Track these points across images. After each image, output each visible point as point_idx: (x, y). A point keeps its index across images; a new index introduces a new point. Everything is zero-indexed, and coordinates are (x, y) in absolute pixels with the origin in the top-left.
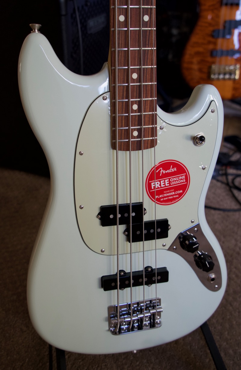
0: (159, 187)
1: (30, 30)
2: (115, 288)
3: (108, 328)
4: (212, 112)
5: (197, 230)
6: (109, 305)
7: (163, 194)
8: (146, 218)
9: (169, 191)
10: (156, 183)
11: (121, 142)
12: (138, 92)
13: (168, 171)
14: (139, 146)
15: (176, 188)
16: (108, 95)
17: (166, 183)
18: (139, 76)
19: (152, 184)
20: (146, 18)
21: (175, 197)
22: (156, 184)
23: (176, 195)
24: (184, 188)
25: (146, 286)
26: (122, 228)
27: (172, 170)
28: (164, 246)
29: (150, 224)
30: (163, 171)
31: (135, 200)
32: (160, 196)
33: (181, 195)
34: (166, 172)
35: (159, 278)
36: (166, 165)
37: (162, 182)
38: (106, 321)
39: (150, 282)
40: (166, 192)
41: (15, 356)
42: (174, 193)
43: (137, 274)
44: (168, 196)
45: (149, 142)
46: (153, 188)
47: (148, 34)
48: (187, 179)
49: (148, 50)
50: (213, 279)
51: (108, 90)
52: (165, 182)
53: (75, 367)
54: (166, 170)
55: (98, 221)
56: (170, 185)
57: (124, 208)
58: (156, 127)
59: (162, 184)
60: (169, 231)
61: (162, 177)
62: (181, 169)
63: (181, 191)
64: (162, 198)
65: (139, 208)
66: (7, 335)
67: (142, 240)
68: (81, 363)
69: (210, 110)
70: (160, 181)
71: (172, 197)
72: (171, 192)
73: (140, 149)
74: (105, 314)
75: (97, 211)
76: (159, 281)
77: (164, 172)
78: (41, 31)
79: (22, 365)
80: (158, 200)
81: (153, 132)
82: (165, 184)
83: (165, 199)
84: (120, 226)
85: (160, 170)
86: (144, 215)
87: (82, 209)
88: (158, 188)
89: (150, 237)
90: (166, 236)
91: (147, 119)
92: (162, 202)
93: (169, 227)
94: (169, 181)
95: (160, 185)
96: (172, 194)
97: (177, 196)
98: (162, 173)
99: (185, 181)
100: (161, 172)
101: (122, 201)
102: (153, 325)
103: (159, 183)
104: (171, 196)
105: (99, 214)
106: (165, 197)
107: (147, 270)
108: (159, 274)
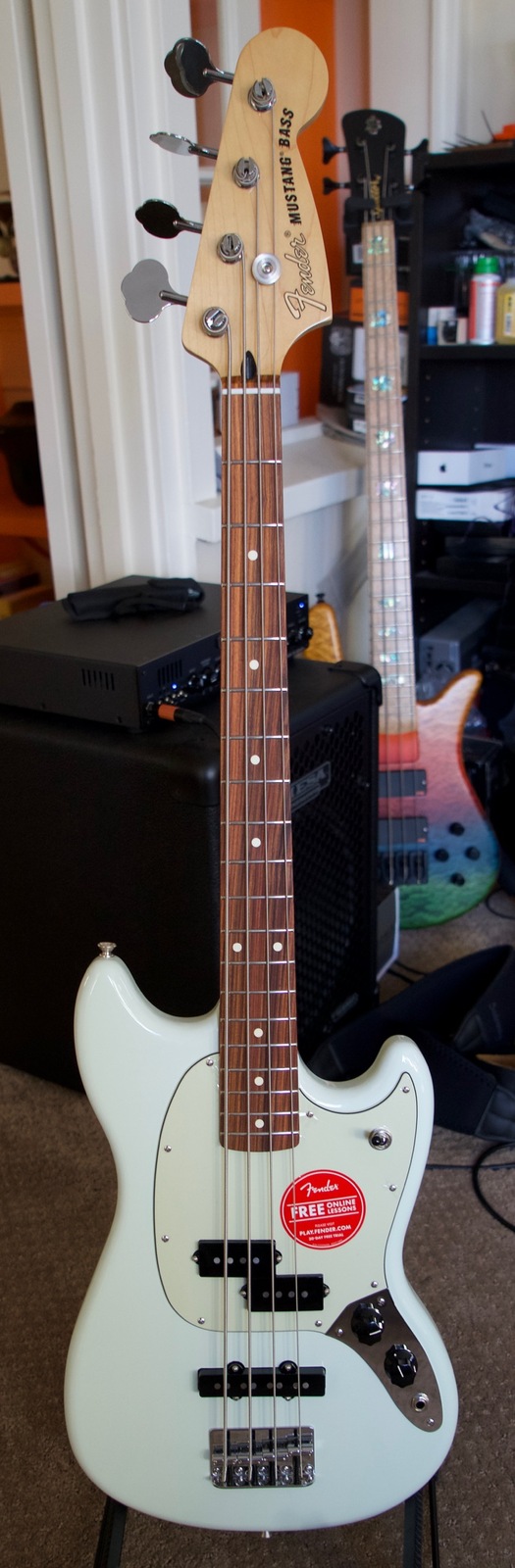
0: (306, 1215)
1: (97, 953)
2: (220, 1394)
3: (208, 1474)
4: (405, 1091)
5: (385, 1303)
6: (213, 1427)
7: (314, 1228)
8: (282, 1269)
9: (324, 1225)
10: (300, 1208)
11: (234, 1136)
12: (264, 1058)
13: (322, 1189)
14: (264, 1145)
15: (339, 1221)
16: (215, 1059)
17: (319, 1209)
18: (265, 1033)
19: (292, 1209)
20: (278, 947)
21: (336, 1235)
22: (301, 1211)
23: (338, 1232)
24: (354, 1221)
25: (280, 1399)
26: (235, 1284)
27: (329, 1188)
28: (318, 1325)
29: (286, 1282)
30: (312, 1189)
31: (257, 1235)
32: (308, 1233)
33: (347, 1233)
34: (319, 1190)
35: (306, 1385)
36: (319, 1179)
37: (310, 1207)
38: (205, 1458)
39: (288, 1392)
40: (319, 1226)
41: (39, 1515)
42: (334, 1229)
43: (260, 1372)
44: (323, 1234)
45: (284, 1139)
46: (293, 1217)
47: (281, 969)
48: (360, 1204)
49: (281, 994)
50: (421, 1405)
51: (217, 1051)
52: (316, 1208)
53: (150, 1552)
54: (319, 1187)
55: (194, 1267)
56: (327, 1214)
57: (238, 1248)
58: (297, 1116)
59: (311, 1211)
60: (325, 1300)
61: (310, 1199)
62: (346, 1187)
63: (349, 1227)
64: (311, 1236)
65: (265, 1251)
66: (31, 1472)
67: (271, 1310)
68: (163, 1547)
69: (400, 1088)
70: (307, 1206)
71: (330, 1236)
72: (328, 1227)
73: (268, 1150)
74: (205, 1444)
75: (194, 1249)
76: (305, 1393)
77: (315, 1190)
78: (114, 952)
79: (50, 1533)
80: (305, 1239)
81: (293, 1122)
82: (317, 1212)
83: (317, 1238)
84: (229, 1279)
85: (308, 1187)
86: (276, 1262)
87: (167, 1243)
88: (304, 1217)
89: (285, 1305)
90: (319, 1307)
91: (279, 1101)
92: (311, 1243)
93: (327, 1291)
94: (325, 1207)
95: (308, 1212)
96: (330, 1230)
97: (341, 1235)
98: (312, 1191)
99: (355, 1209)
100: (309, 1190)
101: (234, 1235)
102: (297, 1481)
103: (305, 1208)
104: (329, 1233)
105: (196, 1254)
106: (317, 1235)
107: (284, 1369)
108: (304, 1378)
